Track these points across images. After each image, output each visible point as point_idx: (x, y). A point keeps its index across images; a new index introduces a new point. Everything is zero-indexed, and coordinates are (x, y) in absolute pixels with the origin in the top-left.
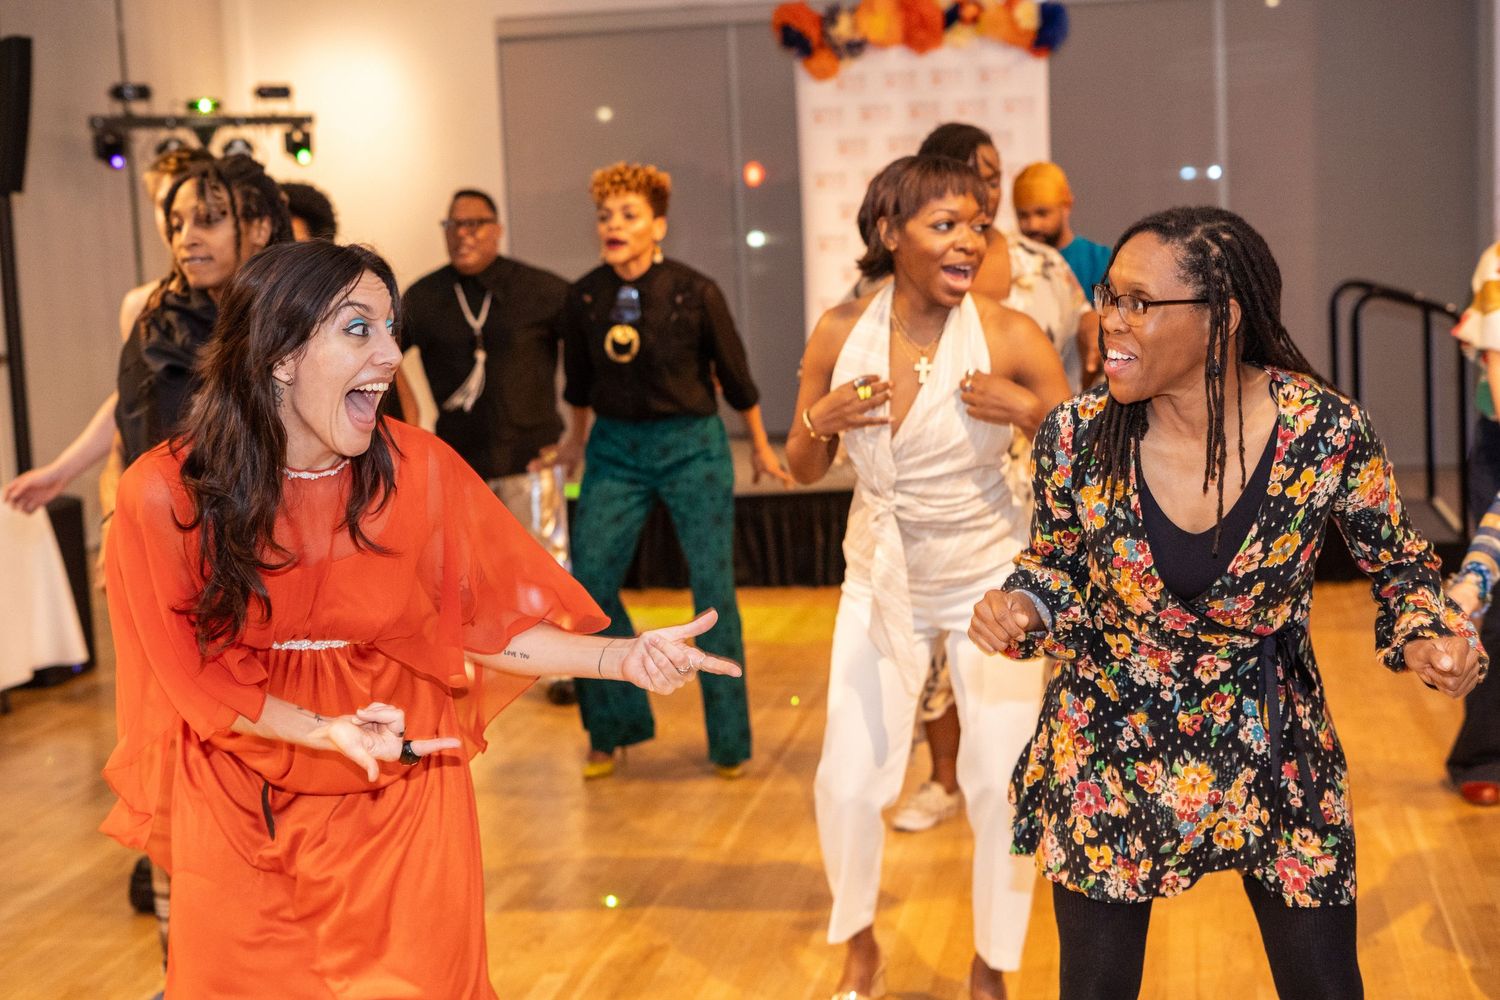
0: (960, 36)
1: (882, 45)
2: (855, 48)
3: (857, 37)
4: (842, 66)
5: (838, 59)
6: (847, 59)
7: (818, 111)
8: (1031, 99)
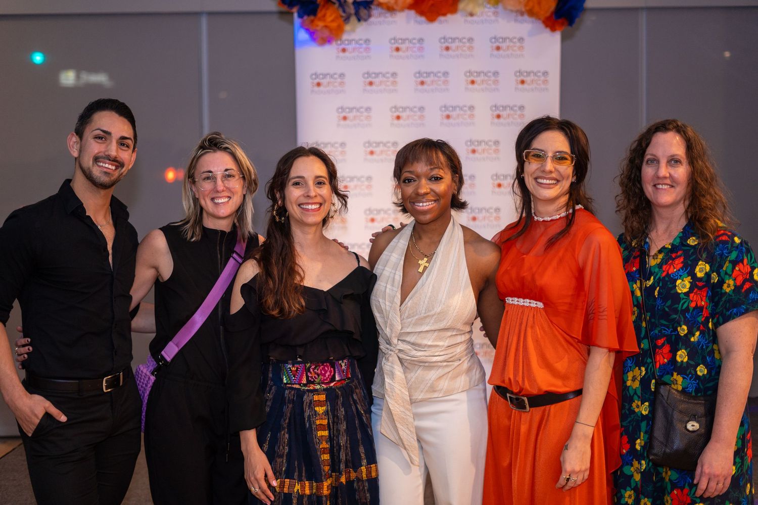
1: (391, 9)
2: (362, 8)
4: (347, 27)
5: (347, 19)
6: (353, 19)
7: (316, 75)
8: (545, 73)
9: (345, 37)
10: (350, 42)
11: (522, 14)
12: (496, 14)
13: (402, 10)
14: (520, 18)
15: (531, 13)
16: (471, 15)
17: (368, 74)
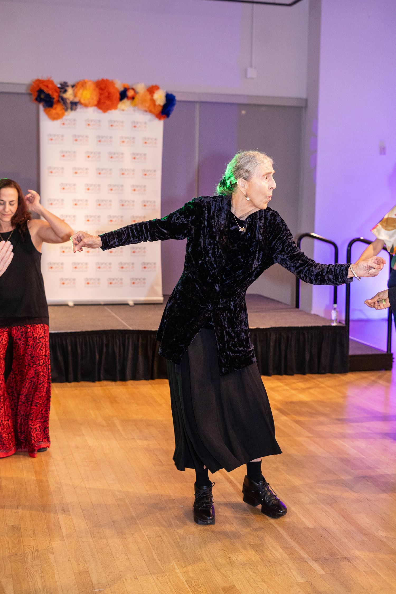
0: (125, 105)
1: (86, 106)
2: (74, 105)
3: (76, 100)
4: (66, 113)
5: (66, 110)
6: (69, 110)
7: (50, 135)
8: (156, 139)
9: (65, 118)
10: (67, 120)
11: (146, 111)
12: (134, 110)
13: (92, 106)
14: (145, 113)
15: (150, 111)
16: (123, 110)
17: (75, 136)
